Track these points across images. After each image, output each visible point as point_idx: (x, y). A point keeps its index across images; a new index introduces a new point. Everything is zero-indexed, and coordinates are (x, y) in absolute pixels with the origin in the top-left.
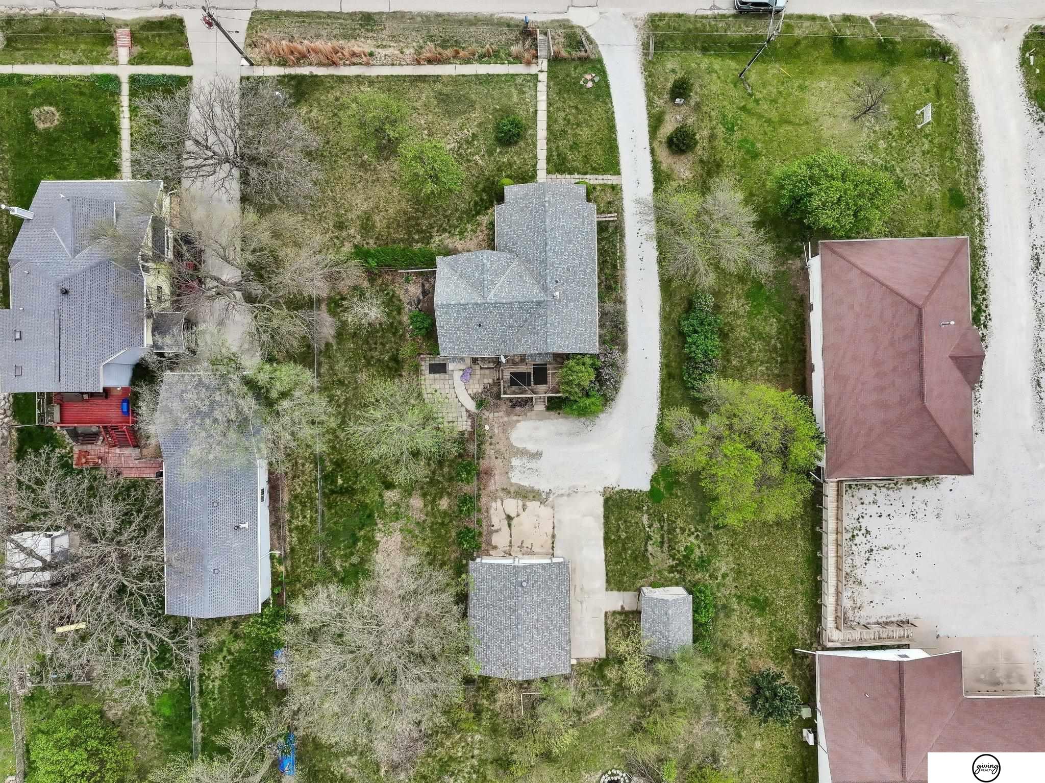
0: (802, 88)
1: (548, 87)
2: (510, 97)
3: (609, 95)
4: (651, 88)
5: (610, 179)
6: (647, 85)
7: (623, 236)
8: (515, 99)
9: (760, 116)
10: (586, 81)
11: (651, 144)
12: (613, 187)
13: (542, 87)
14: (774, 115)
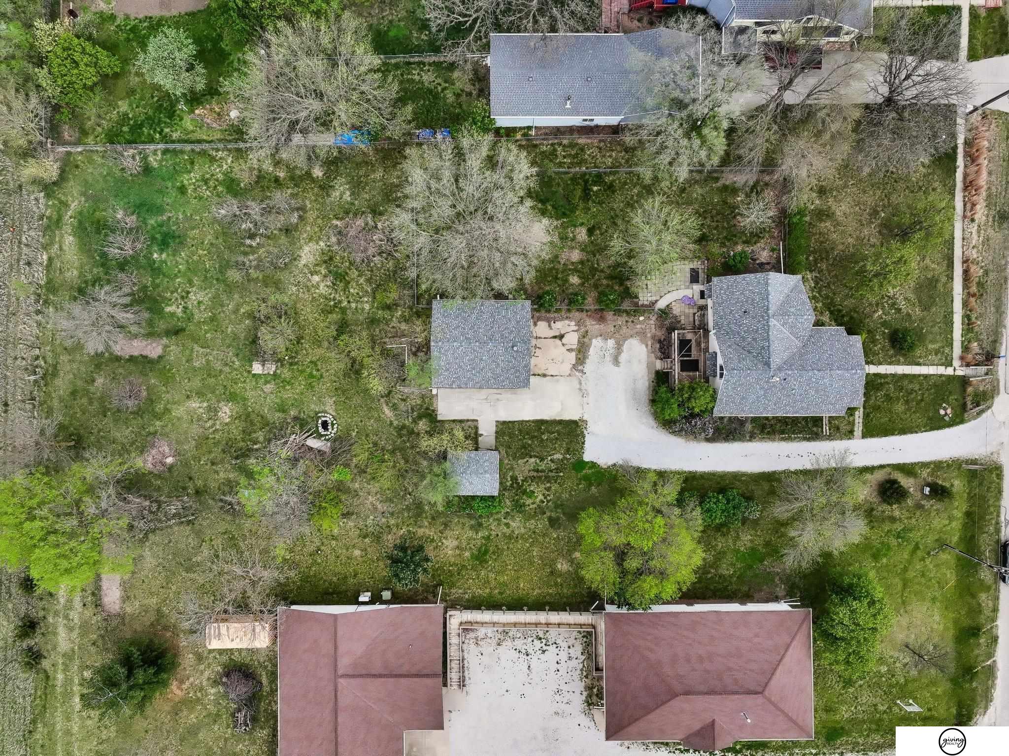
0: (934, 599)
1: (941, 376)
2: (931, 342)
3: (932, 429)
4: (938, 466)
5: (858, 429)
6: (941, 462)
7: (808, 440)
8: (931, 346)
9: (910, 562)
10: (945, 409)
11: (889, 465)
12: (851, 432)
13: (941, 370)
14: (911, 574)
